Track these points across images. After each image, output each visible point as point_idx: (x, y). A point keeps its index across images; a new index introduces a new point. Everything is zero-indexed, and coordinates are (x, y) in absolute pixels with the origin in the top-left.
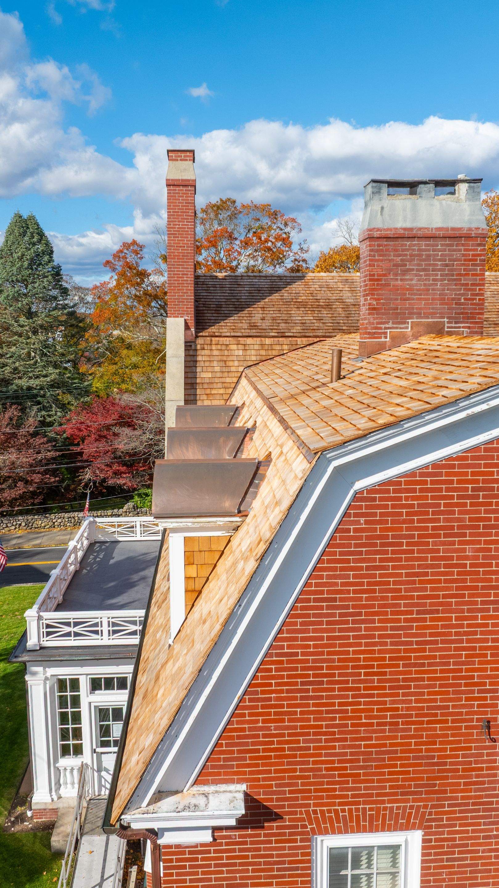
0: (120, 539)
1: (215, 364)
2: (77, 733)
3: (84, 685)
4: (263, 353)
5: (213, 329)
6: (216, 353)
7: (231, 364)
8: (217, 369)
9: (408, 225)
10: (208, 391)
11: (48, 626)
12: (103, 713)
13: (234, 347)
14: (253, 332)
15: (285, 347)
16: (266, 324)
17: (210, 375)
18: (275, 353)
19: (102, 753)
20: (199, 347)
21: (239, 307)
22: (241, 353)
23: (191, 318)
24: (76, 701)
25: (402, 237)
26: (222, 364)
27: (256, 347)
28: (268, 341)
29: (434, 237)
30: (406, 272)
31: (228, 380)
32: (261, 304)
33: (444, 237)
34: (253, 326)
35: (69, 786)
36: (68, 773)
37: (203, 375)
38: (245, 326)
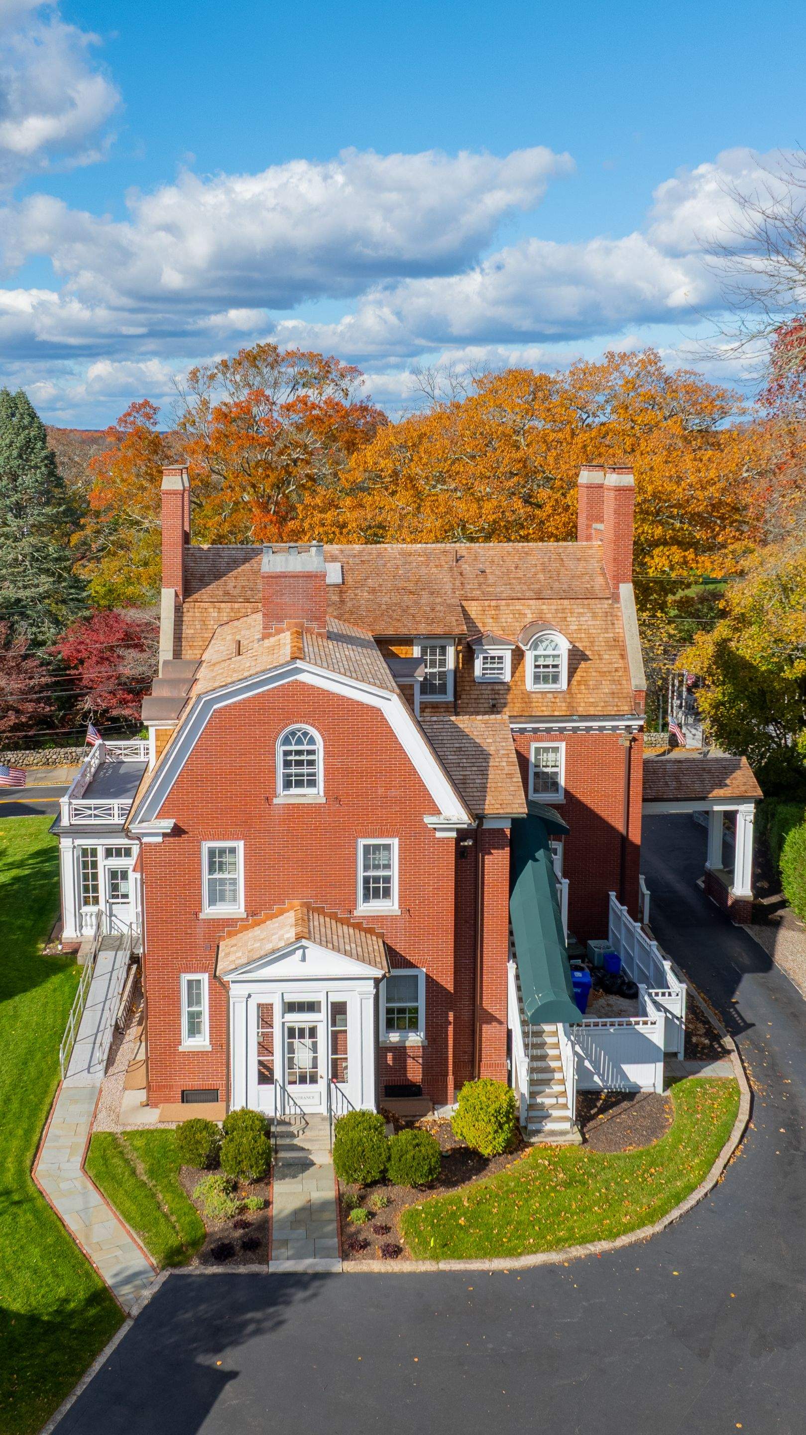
0: (125, 760)
1: (197, 623)
2: (95, 889)
3: (101, 853)
4: (232, 614)
5: (196, 596)
6: (197, 614)
7: (208, 623)
8: (198, 627)
9: (283, 570)
10: (191, 644)
11: (76, 810)
12: (114, 874)
13: (212, 610)
14: (226, 598)
15: (249, 610)
16: (235, 592)
17: (192, 631)
18: (241, 615)
19: (113, 903)
20: (185, 610)
21: (218, 576)
22: (216, 614)
23: (179, 589)
24: (94, 865)
25: (280, 577)
26: (202, 623)
27: (228, 610)
28: (236, 605)
29: (297, 577)
30: (283, 594)
31: (206, 635)
32: (235, 573)
33: (303, 577)
34: (227, 593)
35: (89, 927)
36: (88, 917)
37: (187, 631)
38: (221, 593)
